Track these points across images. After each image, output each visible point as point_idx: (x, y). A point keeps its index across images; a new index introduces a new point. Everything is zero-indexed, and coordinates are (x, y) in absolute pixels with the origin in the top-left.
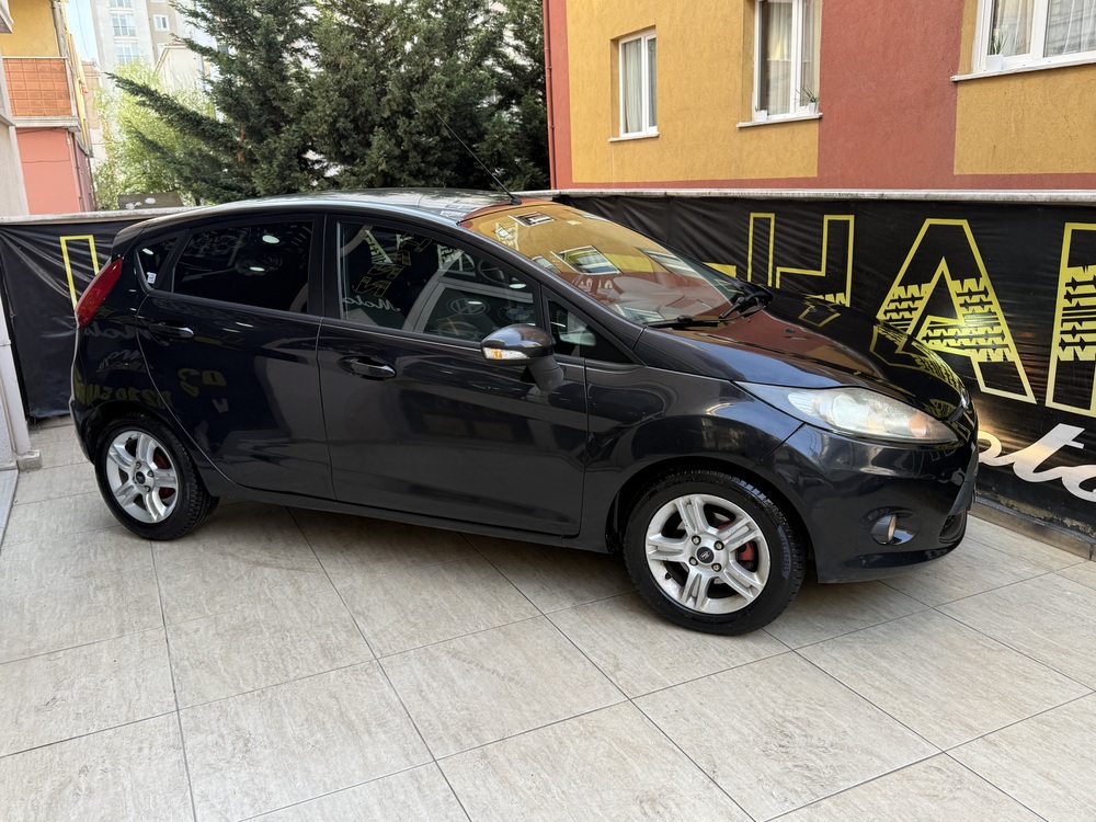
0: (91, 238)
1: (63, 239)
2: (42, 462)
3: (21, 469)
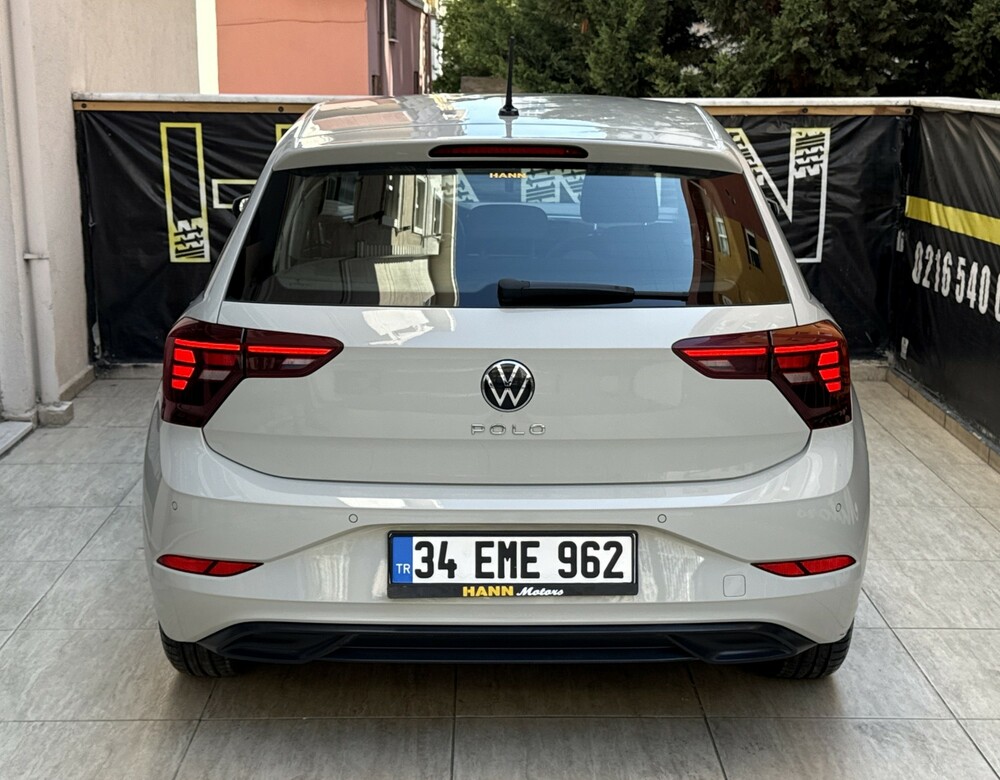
0: (198, 127)
1: (164, 126)
2: (72, 419)
3: (40, 423)
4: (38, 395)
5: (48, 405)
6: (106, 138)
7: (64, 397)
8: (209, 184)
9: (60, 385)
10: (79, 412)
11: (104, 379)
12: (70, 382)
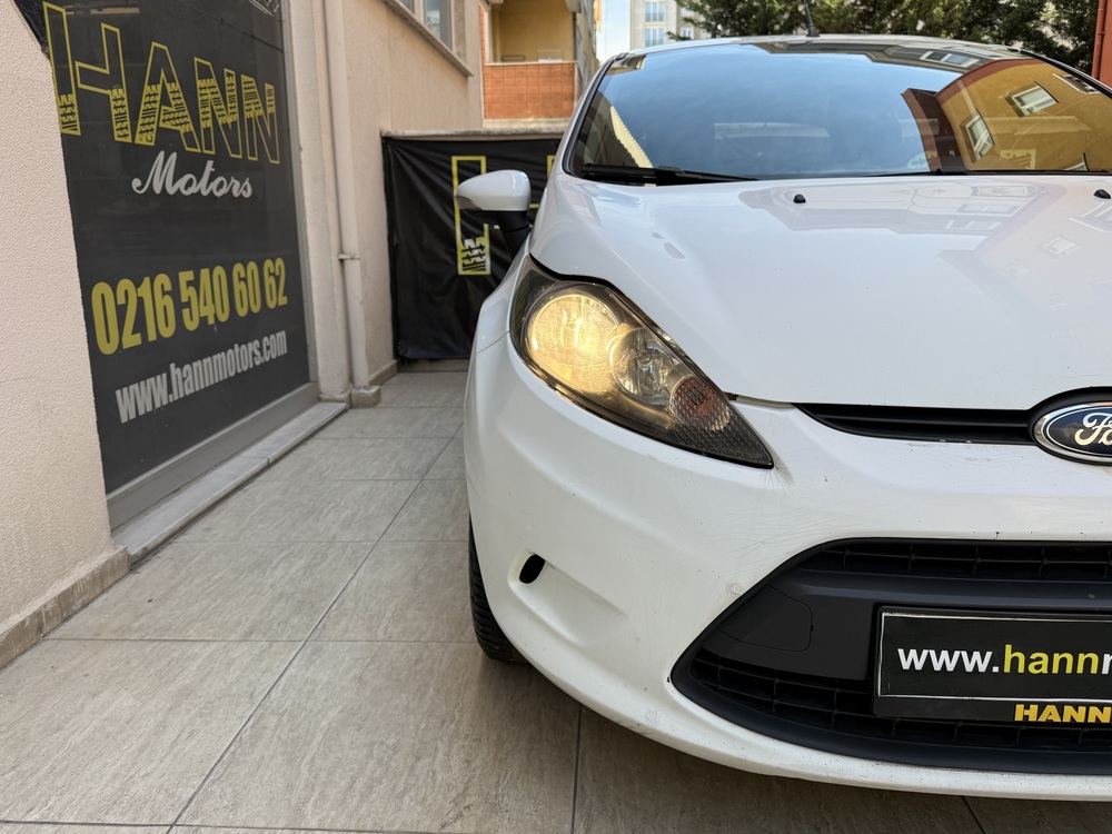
0: (483, 160)
1: (455, 159)
2: (380, 401)
3: (353, 404)
4: (351, 379)
5: (358, 388)
6: (408, 169)
7: (372, 383)
9: (370, 374)
10: (387, 395)
11: (407, 372)
12: (379, 372)
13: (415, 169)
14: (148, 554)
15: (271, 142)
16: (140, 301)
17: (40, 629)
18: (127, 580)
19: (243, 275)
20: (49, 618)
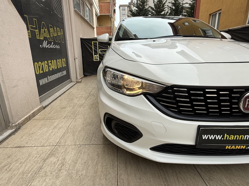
0: (97, 42)
1: (93, 42)
3: (77, 82)
4: (77, 78)
5: (78, 80)
6: (85, 44)
7: (80, 79)
8: (99, 50)
10: (83, 81)
11: (85, 77)
12: (81, 77)
13: (86, 43)
14: (46, 106)
15: (62, 39)
16: (42, 65)
17: (30, 118)
18: (43, 110)
19: (59, 61)
20: (31, 117)
